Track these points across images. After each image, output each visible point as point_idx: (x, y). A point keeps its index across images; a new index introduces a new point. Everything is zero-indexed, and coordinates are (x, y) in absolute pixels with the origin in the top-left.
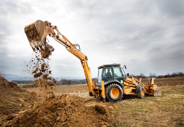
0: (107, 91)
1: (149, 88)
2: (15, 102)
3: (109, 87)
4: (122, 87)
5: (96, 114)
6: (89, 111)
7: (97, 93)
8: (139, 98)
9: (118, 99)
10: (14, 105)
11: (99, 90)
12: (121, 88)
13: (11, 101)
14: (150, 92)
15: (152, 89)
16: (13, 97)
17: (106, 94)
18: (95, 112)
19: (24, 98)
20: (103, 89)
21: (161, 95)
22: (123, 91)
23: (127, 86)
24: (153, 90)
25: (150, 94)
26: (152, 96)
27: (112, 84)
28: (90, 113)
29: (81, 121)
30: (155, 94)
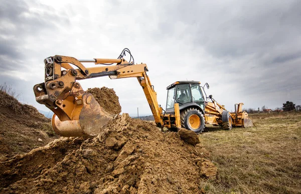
0: (183, 119)
1: (237, 117)
2: (29, 135)
3: (186, 113)
4: (203, 113)
5: (183, 146)
6: (171, 141)
7: (168, 123)
8: (225, 130)
9: (199, 130)
10: (27, 141)
11: (171, 118)
12: (202, 115)
13: (22, 133)
14: (237, 122)
15: (240, 119)
16: (27, 128)
17: (182, 123)
18: (181, 142)
19: (47, 131)
20: (178, 115)
21: (253, 125)
22: (205, 119)
23: (208, 113)
24: (243, 119)
25: (237, 125)
26: (242, 127)
27: (191, 109)
28: (173, 143)
29: (164, 155)
30: (245, 125)
